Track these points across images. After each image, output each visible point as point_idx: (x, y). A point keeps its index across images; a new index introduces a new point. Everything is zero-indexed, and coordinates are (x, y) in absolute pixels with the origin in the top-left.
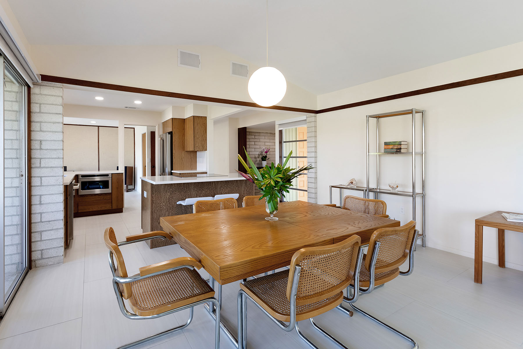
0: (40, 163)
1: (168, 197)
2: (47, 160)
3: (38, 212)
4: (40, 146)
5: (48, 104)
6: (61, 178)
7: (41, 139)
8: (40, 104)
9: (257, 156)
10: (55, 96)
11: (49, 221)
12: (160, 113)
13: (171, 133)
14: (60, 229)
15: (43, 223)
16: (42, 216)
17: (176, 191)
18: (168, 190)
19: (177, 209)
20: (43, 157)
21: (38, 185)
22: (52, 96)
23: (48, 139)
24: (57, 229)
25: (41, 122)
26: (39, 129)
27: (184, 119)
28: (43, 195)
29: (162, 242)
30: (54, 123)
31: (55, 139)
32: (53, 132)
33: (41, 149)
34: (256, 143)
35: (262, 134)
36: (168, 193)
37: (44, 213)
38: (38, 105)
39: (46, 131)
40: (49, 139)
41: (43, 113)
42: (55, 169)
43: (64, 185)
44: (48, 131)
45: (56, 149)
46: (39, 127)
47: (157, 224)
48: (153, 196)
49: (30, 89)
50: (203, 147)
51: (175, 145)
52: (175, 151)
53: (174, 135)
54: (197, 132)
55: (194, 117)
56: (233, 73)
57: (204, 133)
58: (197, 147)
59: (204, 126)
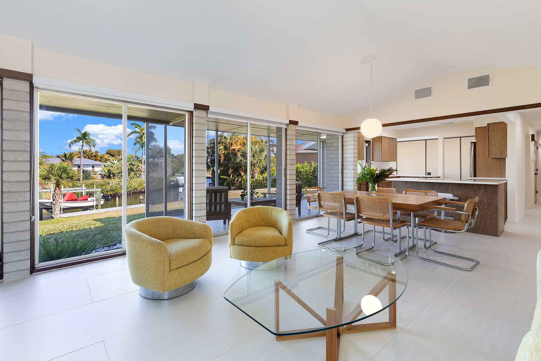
49: (343, 136)
50: (502, 153)
51: (478, 153)
52: (478, 158)
53: (478, 143)
54: (493, 139)
55: (488, 124)
56: (469, 88)
57: (503, 139)
58: (493, 154)
59: (504, 132)
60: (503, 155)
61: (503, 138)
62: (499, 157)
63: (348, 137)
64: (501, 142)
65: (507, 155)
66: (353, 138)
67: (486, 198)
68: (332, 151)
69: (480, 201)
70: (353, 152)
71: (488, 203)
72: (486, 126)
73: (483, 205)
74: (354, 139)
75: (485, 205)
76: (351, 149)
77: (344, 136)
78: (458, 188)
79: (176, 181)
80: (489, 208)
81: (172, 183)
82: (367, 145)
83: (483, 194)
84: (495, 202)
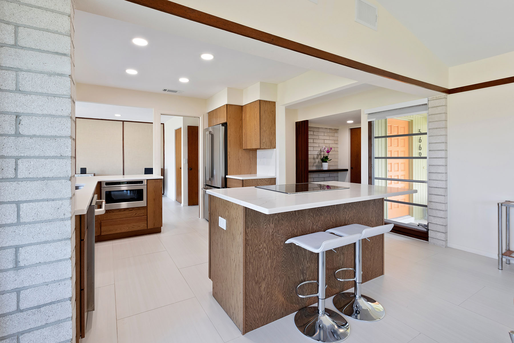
0: (16, 169)
1: (271, 232)
2: (33, 162)
3: (9, 287)
4: (17, 129)
5: (36, 29)
6: (67, 203)
7: (19, 110)
8: (17, 26)
9: (316, 156)
10: (53, 11)
11: (39, 307)
12: (206, 100)
13: (225, 125)
14: (65, 320)
15: (25, 313)
16: (21, 296)
17: (283, 220)
18: (271, 219)
19: (285, 253)
20: (22, 155)
21: (9, 222)
22: (47, 10)
23: (34, 111)
24: (58, 322)
25: (17, 70)
26: (13, 87)
27: (242, 106)
28: (22, 246)
29: (262, 317)
30: (50, 74)
31: (54, 113)
32: (48, 95)
33: (18, 135)
34: (315, 141)
35: (321, 130)
36: (271, 225)
37: (25, 288)
38: (11, 28)
39: (30, 93)
40: (40, 112)
41: (22, 48)
42: (53, 181)
43: (76, 216)
44: (36, 94)
45: (54, 137)
46: (14, 82)
47: (254, 285)
48: (247, 232)
50: (271, 143)
51: (230, 141)
52: (230, 148)
53: (229, 127)
54: (264, 122)
57: (272, 125)
58: (264, 143)
59: (273, 116)
61: (272, 122)
64: (270, 127)
65: (275, 146)
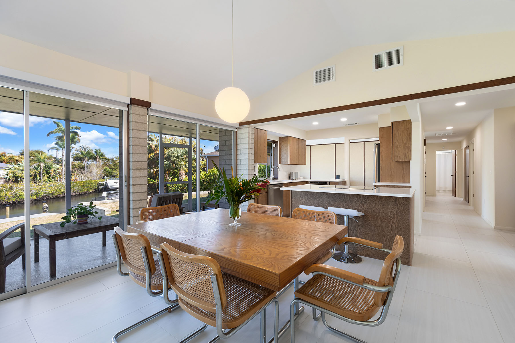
44: (243, 154)
49: (236, 132)
50: (406, 156)
51: (382, 156)
52: (382, 161)
53: (382, 145)
54: (397, 139)
55: (392, 123)
56: (376, 68)
57: (407, 140)
58: (397, 156)
59: (408, 132)
60: (407, 158)
61: (407, 138)
62: (404, 160)
63: (242, 133)
64: (405, 143)
65: (411, 158)
66: (247, 134)
67: (396, 214)
68: (225, 151)
69: (389, 218)
70: (247, 153)
71: (398, 221)
72: (391, 126)
73: (392, 223)
74: (249, 136)
75: (394, 223)
76: (245, 149)
77: (238, 132)
78: (364, 200)
79: (105, 184)
80: (400, 226)
81: (101, 187)
82: (274, 146)
83: (393, 208)
84: (407, 219)
